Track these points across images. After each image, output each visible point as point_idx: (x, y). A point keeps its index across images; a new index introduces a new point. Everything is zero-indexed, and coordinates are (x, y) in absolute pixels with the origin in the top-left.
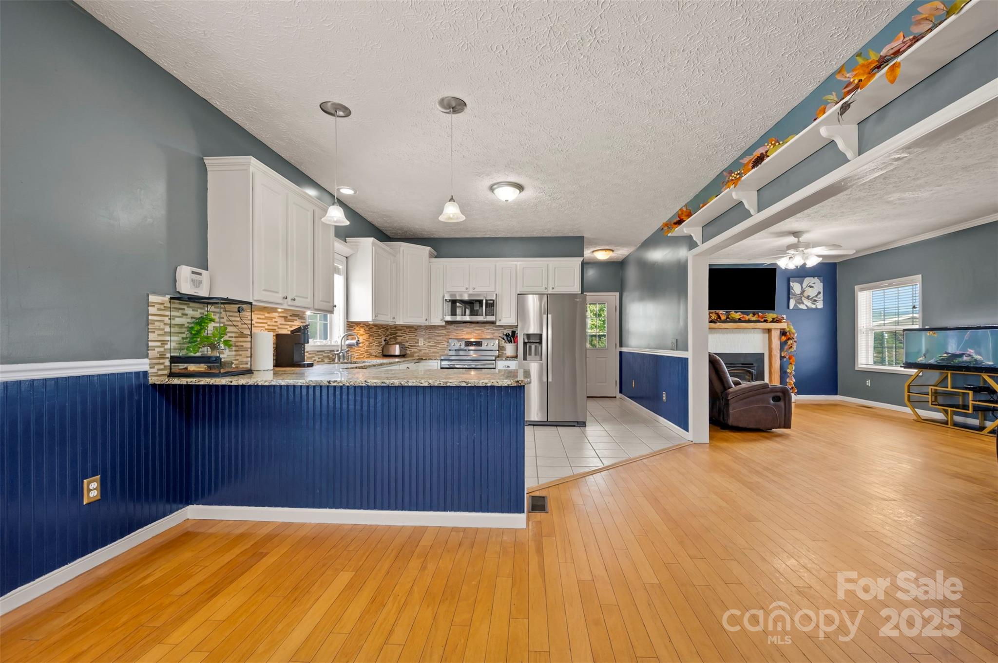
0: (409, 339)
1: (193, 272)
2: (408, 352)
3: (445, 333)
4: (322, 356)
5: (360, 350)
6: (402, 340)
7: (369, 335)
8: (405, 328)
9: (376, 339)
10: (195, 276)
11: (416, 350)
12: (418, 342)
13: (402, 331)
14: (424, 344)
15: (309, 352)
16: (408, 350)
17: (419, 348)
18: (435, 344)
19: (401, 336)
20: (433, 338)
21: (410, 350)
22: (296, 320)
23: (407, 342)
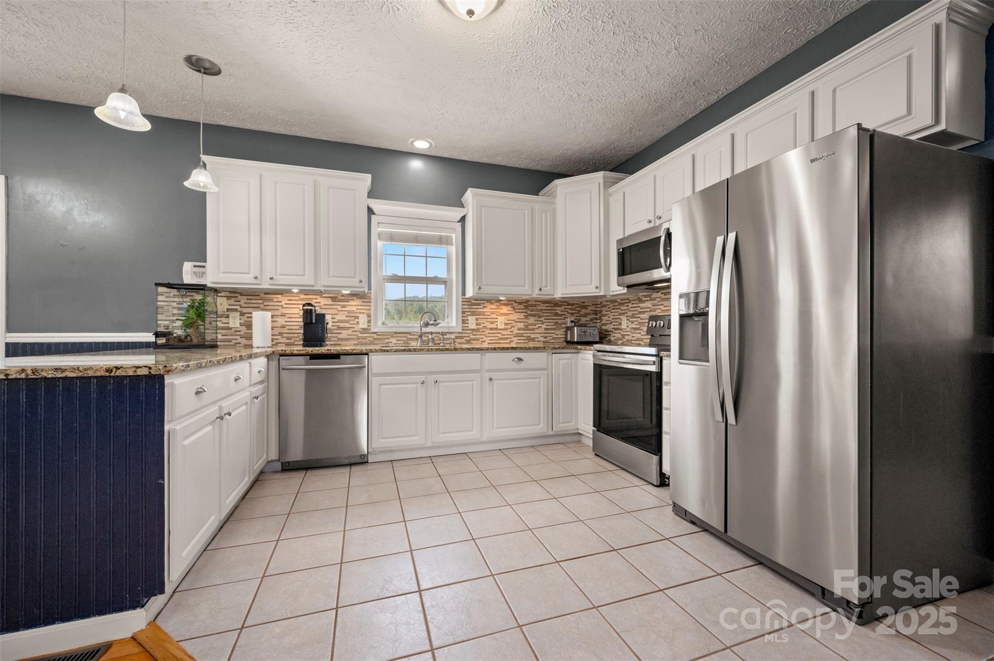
0: (613, 319)
1: (195, 266)
2: (612, 339)
3: (651, 306)
4: (405, 339)
5: (501, 333)
6: (607, 321)
7: (526, 314)
8: (609, 303)
9: (545, 319)
10: (196, 269)
11: (619, 336)
12: (621, 323)
13: (606, 308)
14: (627, 327)
15: (378, 334)
16: (613, 335)
17: (622, 333)
18: (638, 326)
19: (605, 316)
20: (637, 316)
21: (614, 335)
22: (354, 300)
23: (611, 323)
